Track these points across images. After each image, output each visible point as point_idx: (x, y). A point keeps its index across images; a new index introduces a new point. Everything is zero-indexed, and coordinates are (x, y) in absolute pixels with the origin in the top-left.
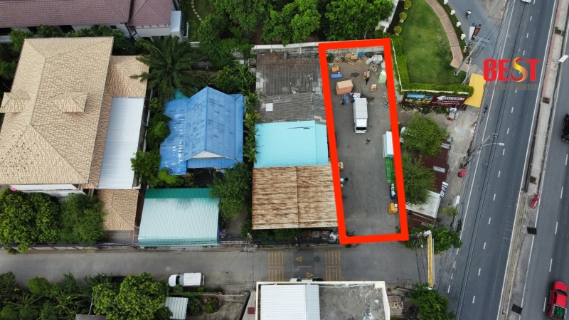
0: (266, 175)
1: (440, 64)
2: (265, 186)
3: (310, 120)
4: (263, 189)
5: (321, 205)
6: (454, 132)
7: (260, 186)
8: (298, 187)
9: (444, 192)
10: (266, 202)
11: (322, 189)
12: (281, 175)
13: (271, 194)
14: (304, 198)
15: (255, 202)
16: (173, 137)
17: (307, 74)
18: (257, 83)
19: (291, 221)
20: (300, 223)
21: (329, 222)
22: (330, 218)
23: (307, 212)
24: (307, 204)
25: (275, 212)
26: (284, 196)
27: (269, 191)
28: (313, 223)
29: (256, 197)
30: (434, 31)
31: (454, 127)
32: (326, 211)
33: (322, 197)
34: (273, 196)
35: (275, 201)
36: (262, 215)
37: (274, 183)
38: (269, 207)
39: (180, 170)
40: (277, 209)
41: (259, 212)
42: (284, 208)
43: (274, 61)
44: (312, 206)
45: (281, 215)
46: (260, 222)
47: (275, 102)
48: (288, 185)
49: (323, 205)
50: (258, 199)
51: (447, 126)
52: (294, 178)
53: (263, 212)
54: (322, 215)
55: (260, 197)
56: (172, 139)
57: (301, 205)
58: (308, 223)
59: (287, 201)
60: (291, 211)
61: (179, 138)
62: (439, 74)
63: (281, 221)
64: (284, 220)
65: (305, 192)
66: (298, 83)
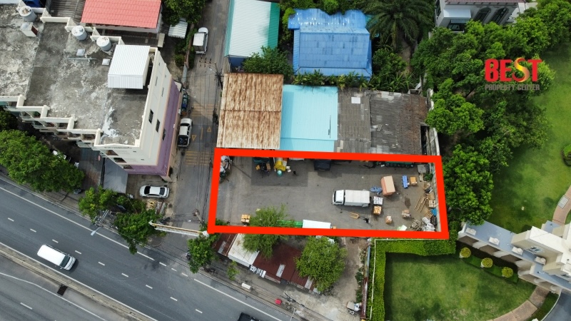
0: (275, 86)
1: (423, 306)
2: (264, 85)
3: (338, 136)
4: (261, 83)
5: (240, 130)
6: (331, 307)
7: (264, 80)
8: (260, 112)
9: (256, 272)
10: (248, 84)
11: (256, 132)
12: (274, 98)
13: (255, 89)
14: (248, 116)
15: (250, 76)
16: (325, 18)
17: (400, 142)
18: (388, 93)
19: (228, 104)
20: (225, 111)
21: (222, 136)
22: (226, 137)
23: (234, 117)
24: (242, 118)
25: (238, 91)
26: (253, 99)
27: (258, 88)
28: (223, 122)
29: (254, 76)
30: (473, 307)
31: (338, 308)
32: (233, 134)
33: (248, 131)
34: (253, 90)
35: (248, 92)
36: (236, 81)
37: (266, 92)
38: (243, 87)
39: (292, 24)
40: (240, 93)
41: (240, 78)
42: (241, 98)
43: (417, 112)
44: (240, 122)
45: (234, 96)
46: (230, 79)
47: (362, 106)
48: (263, 103)
49: (240, 131)
50: (252, 78)
51: (339, 299)
52: (269, 109)
53: (239, 82)
54: (230, 130)
55: (254, 80)
56: (323, 17)
57: (242, 114)
58: (224, 118)
59: (247, 102)
60: (237, 105)
61: (324, 22)
62: (408, 301)
63: (229, 96)
64: (229, 98)
65: (254, 117)
66: (386, 132)
